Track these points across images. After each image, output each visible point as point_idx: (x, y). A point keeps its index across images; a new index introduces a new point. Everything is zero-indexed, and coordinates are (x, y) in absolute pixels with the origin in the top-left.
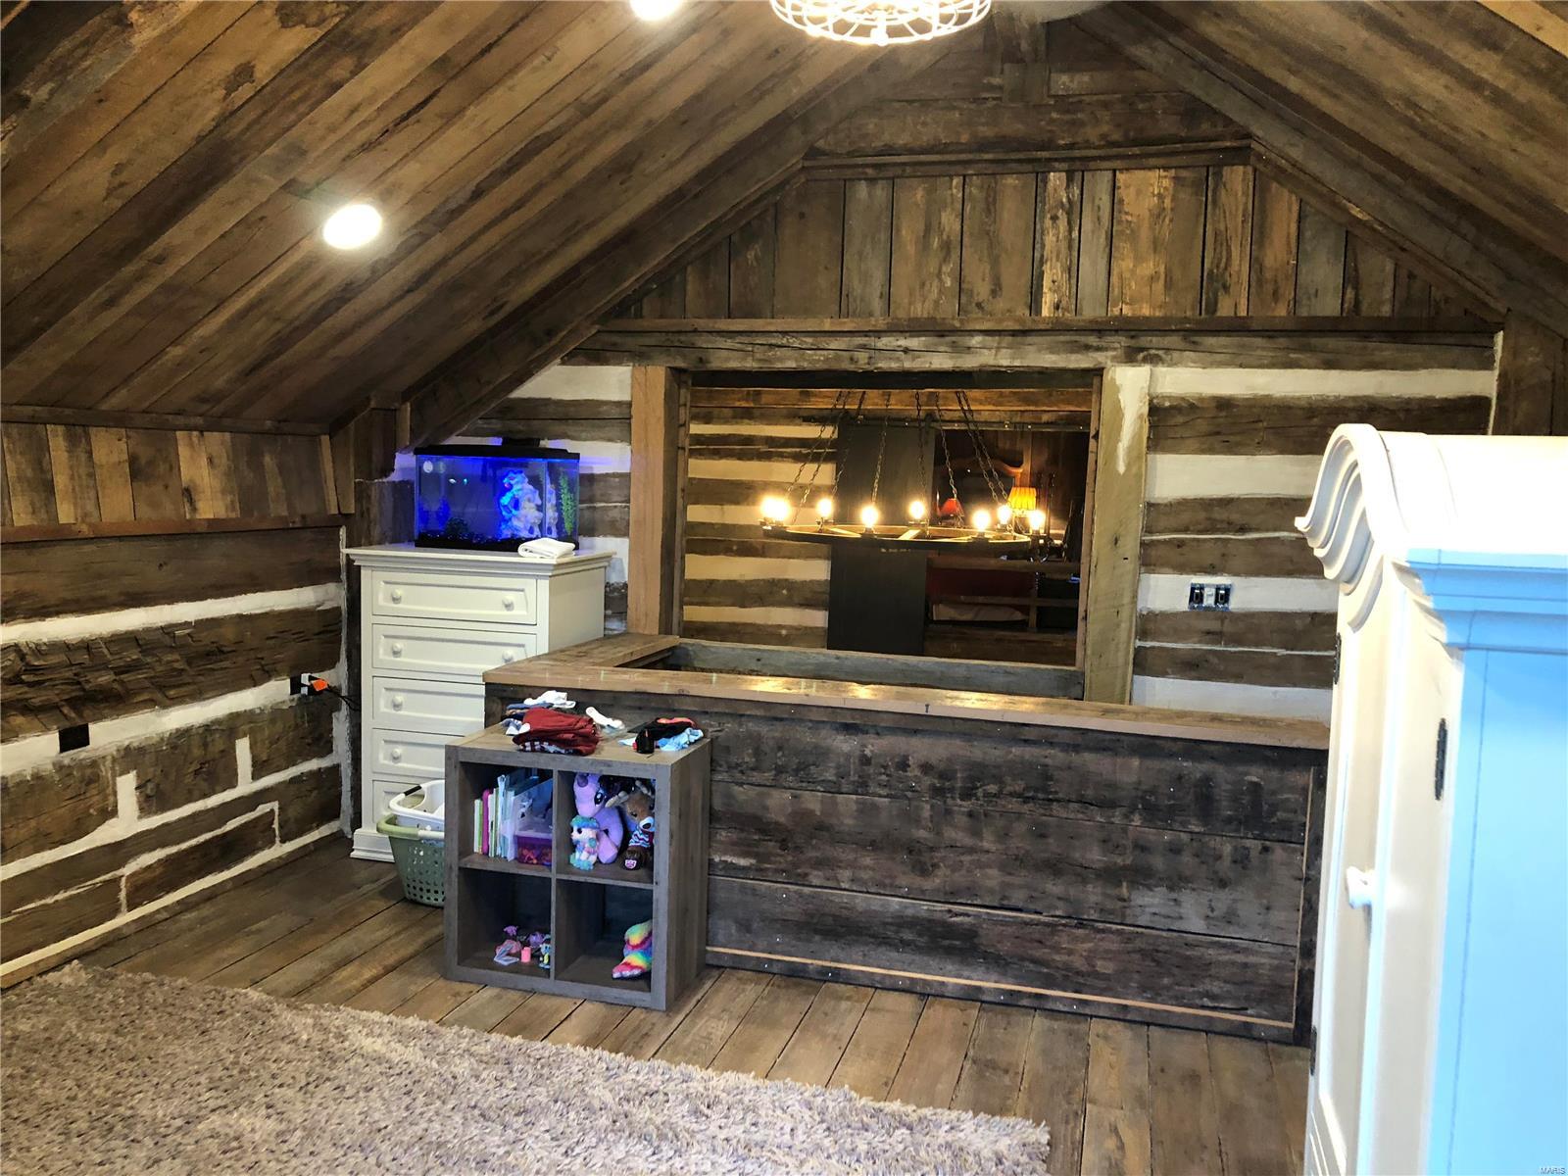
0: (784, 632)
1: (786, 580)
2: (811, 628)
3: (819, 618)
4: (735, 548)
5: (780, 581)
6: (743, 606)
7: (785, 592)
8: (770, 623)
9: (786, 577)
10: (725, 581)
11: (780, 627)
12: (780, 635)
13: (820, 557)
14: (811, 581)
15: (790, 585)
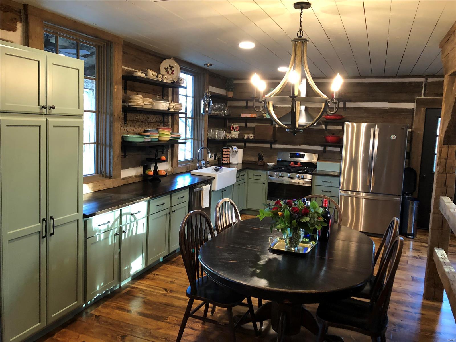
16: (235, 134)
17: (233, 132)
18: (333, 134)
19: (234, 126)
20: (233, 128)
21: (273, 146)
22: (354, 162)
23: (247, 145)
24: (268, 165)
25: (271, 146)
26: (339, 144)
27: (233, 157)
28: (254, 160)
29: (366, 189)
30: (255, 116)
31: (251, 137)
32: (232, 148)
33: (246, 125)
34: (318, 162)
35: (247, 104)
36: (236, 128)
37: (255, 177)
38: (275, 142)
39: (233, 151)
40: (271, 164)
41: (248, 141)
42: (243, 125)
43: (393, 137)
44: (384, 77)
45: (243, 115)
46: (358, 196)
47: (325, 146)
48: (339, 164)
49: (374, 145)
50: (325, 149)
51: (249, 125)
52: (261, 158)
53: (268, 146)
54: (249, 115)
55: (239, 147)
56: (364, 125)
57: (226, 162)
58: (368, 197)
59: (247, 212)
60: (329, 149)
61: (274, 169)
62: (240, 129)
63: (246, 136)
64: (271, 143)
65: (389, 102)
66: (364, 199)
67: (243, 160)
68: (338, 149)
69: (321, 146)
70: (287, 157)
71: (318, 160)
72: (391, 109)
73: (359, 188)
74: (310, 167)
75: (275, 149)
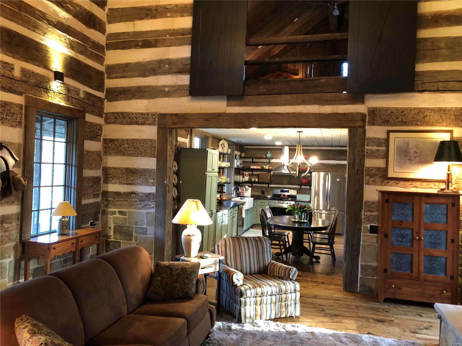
0: (167, 89)
1: (168, 59)
2: (182, 86)
3: (185, 80)
4: (140, 44)
5: (164, 60)
6: (144, 76)
7: (167, 66)
8: (159, 85)
9: (167, 57)
10: (135, 63)
11: (165, 86)
12: (165, 91)
13: (186, 44)
14: (182, 59)
15: (170, 62)
16: (247, 178)
17: (245, 177)
18: (305, 178)
19: (246, 173)
20: (245, 175)
21: (270, 186)
22: (317, 194)
23: (253, 185)
24: (267, 197)
25: (268, 186)
26: (309, 184)
27: (246, 193)
28: (258, 194)
29: (325, 208)
30: (259, 167)
31: (257, 180)
32: (245, 187)
33: (252, 173)
34: (297, 195)
35: (253, 160)
36: (247, 175)
37: (261, 204)
38: (271, 183)
39: (246, 189)
40: (269, 197)
41: (255, 182)
42: (251, 173)
43: (338, 180)
44: (332, 146)
45: (252, 167)
46: (321, 212)
47: (301, 185)
48: (309, 196)
49: (329, 185)
50: (301, 187)
51: (254, 173)
52: (263, 193)
53: (267, 185)
54: (255, 167)
55: (249, 186)
56: (322, 174)
57: (242, 195)
58: (326, 213)
59: (256, 226)
60: (303, 187)
61: (271, 199)
62: (249, 175)
63: (253, 180)
64: (269, 184)
65: (336, 160)
66: (324, 214)
67: (251, 195)
68: (308, 187)
69: (298, 185)
70: (278, 192)
71: (297, 193)
72: (337, 164)
73: (321, 208)
74: (293, 198)
75: (271, 187)
